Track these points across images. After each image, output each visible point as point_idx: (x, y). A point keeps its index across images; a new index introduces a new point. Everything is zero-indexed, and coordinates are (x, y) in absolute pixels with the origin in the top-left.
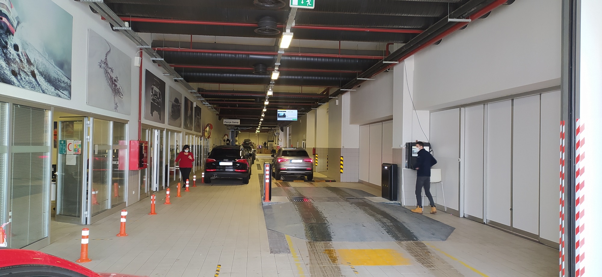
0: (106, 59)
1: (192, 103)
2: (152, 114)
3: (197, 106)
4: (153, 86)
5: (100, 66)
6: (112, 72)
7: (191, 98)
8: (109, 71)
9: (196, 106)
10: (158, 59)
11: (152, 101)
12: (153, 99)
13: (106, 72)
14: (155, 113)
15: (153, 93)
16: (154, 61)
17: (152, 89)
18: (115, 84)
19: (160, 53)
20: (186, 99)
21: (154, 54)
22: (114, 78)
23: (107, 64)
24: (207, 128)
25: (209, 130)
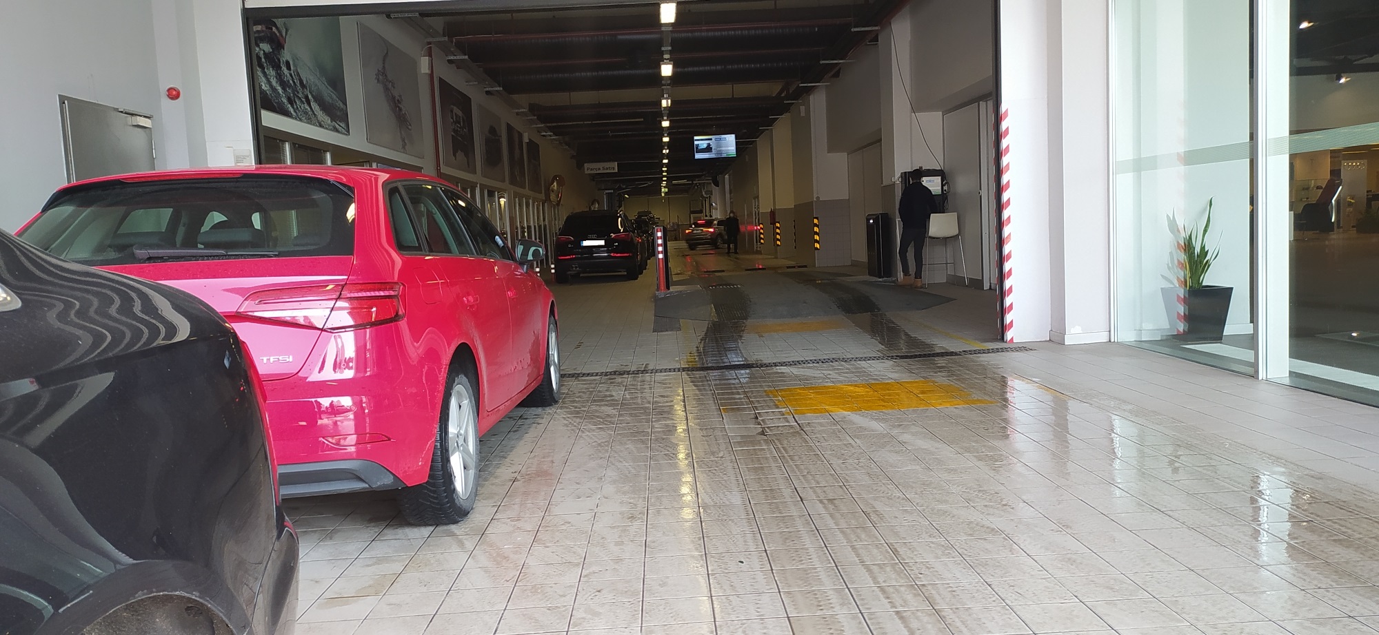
0: (384, 67)
1: (520, 135)
2: (455, 155)
3: (530, 139)
4: (452, 106)
5: (378, 80)
6: (394, 87)
7: (518, 125)
8: (390, 86)
9: (528, 141)
10: (458, 57)
11: (453, 133)
12: (454, 129)
13: (386, 89)
14: (460, 154)
15: (453, 118)
16: (450, 62)
17: (452, 111)
18: (399, 107)
19: (461, 48)
20: (509, 127)
21: (452, 49)
22: (397, 98)
23: (386, 75)
24: (555, 184)
25: (558, 187)
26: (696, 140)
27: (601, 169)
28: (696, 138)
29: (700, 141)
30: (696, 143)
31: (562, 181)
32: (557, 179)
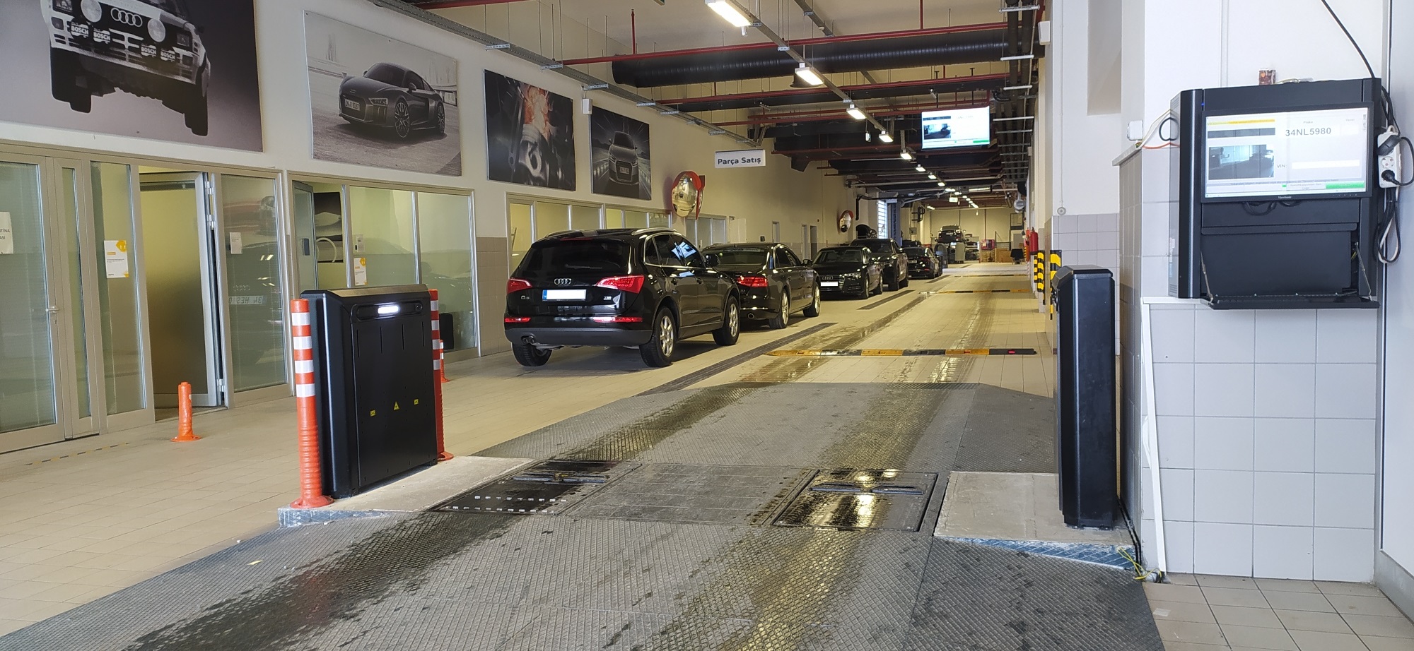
9: (594, 112)
20: (501, 82)
24: (685, 187)
25: (692, 191)
26: (925, 119)
27: (740, 161)
28: (925, 115)
29: (932, 120)
30: (924, 123)
31: (699, 183)
32: (689, 181)
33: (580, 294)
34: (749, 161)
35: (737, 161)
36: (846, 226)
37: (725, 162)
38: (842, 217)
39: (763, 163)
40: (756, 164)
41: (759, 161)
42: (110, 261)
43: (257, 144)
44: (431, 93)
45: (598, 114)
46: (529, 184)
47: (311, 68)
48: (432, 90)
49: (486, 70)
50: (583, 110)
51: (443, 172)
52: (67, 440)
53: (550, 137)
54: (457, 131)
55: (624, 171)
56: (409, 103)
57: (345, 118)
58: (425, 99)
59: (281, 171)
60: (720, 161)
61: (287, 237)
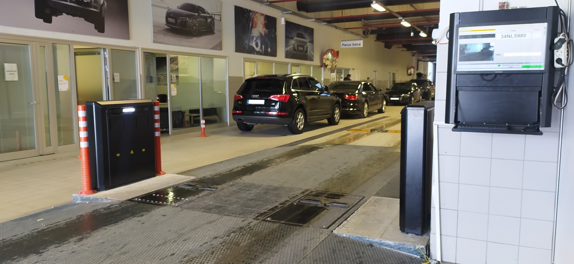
7: (262, 9)
20: (243, 11)
24: (330, 55)
25: (333, 58)
27: (352, 45)
31: (336, 54)
32: (331, 53)
33: (262, 102)
34: (355, 45)
35: (350, 45)
36: (411, 73)
37: (345, 45)
38: (409, 69)
39: (362, 46)
40: (358, 46)
41: (360, 45)
42: (60, 84)
43: (127, 37)
44: (208, 15)
45: (288, 24)
46: (254, 54)
47: (153, 5)
48: (209, 14)
49: (235, 6)
50: (281, 22)
51: (214, 48)
52: (41, 155)
53: (265, 34)
54: (220, 31)
55: (301, 48)
56: (198, 20)
57: (168, 26)
58: (206, 18)
59: (138, 48)
60: (343, 45)
61: (140, 75)
